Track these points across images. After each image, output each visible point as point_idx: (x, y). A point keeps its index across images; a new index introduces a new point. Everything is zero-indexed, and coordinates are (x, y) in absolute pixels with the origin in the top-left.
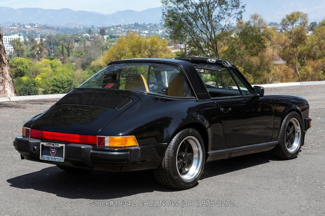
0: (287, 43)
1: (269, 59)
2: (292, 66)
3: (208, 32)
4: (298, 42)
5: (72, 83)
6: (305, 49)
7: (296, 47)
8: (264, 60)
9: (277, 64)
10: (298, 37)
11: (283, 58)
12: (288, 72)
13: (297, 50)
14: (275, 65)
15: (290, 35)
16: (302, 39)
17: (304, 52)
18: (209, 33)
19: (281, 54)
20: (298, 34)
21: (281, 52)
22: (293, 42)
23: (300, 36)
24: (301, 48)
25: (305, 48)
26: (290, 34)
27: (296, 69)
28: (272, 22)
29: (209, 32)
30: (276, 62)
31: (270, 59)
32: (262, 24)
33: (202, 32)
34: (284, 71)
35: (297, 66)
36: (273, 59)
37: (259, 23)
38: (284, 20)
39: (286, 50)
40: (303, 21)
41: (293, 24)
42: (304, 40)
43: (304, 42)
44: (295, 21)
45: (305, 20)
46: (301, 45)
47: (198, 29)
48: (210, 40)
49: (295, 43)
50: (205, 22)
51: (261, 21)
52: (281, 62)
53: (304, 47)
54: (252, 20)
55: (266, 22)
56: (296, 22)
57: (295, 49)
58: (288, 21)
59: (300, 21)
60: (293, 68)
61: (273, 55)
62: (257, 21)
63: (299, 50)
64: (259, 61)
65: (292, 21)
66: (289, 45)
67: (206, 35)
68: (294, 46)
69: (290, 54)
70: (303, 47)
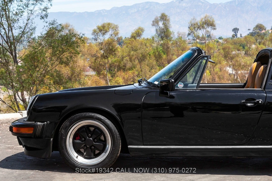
0: (98, 54)
1: (80, 70)
2: (103, 78)
4: (109, 53)
6: (116, 61)
7: (108, 58)
8: (75, 71)
9: (88, 75)
10: (109, 48)
11: (94, 69)
12: (99, 84)
13: (108, 61)
14: (87, 75)
15: (101, 46)
16: (113, 50)
17: (115, 63)
19: (92, 65)
20: (109, 45)
21: (92, 63)
22: (103, 54)
23: (111, 47)
24: (111, 59)
25: (116, 59)
27: (107, 80)
30: (87, 73)
31: (82, 69)
34: (96, 82)
35: (108, 77)
36: (84, 70)
38: (95, 31)
39: (97, 61)
40: (113, 32)
41: (104, 34)
42: (114, 51)
43: (115, 53)
44: (106, 32)
45: (116, 31)
46: (111, 56)
49: (106, 54)
52: (92, 73)
56: (107, 33)
57: (106, 61)
58: (99, 31)
59: (110, 32)
60: (104, 80)
61: (84, 66)
63: (110, 62)
64: (70, 72)
65: (103, 32)
66: (100, 56)
68: (104, 57)
69: (101, 65)
70: (113, 59)
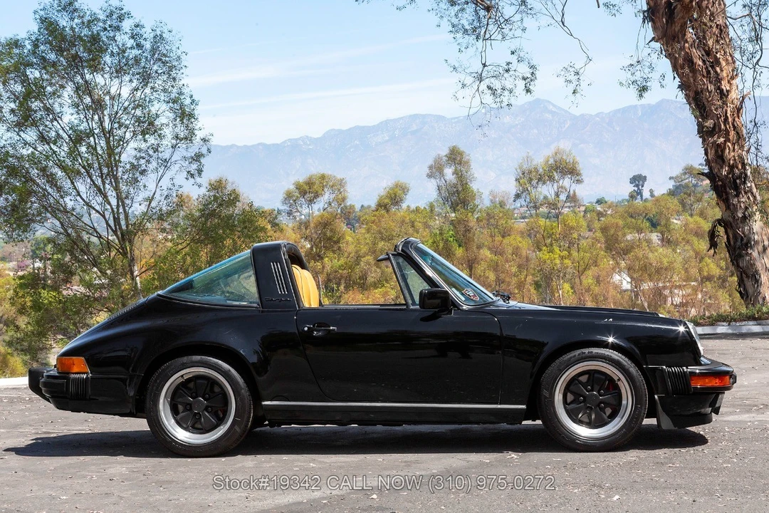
3: (109, 207)
4: (324, 247)
6: (342, 266)
7: (322, 258)
10: (325, 234)
13: (323, 267)
15: (304, 231)
16: (335, 239)
17: (340, 271)
18: (110, 210)
20: (324, 228)
22: (311, 248)
23: (329, 234)
24: (330, 262)
25: (342, 261)
26: (306, 229)
29: (112, 209)
33: (91, 209)
38: (289, 195)
40: (334, 195)
41: (311, 201)
42: (338, 242)
43: (339, 247)
44: (317, 195)
45: (341, 193)
46: (331, 254)
47: (78, 198)
48: (115, 232)
49: (318, 250)
50: (100, 180)
53: (338, 260)
56: (319, 199)
57: (319, 266)
58: (299, 196)
59: (327, 196)
63: (328, 268)
65: (309, 196)
67: (104, 216)
68: (315, 256)
70: (336, 261)
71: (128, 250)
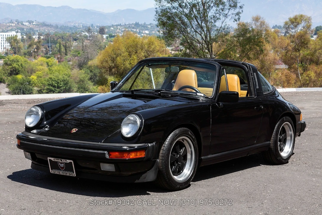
0: (290, 47)
1: (270, 63)
2: (294, 71)
4: (300, 46)
5: (68, 82)
6: (308, 54)
7: (299, 51)
8: (265, 64)
9: (278, 69)
10: (301, 41)
11: (285, 63)
12: (289, 77)
13: (300, 55)
14: (277, 69)
16: (305, 43)
17: (307, 56)
19: (283, 58)
20: (301, 38)
21: (283, 56)
22: (295, 46)
23: (303, 40)
24: (303, 52)
25: (308, 52)
26: (293, 38)
27: (298, 74)
28: (276, 25)
30: (277, 67)
31: (272, 63)
32: (264, 26)
34: (286, 76)
35: (299, 71)
36: (275, 63)
37: (261, 26)
38: (286, 23)
39: (288, 54)
40: (306, 24)
41: (296, 26)
42: (307, 44)
43: (307, 46)
44: (298, 24)
45: (309, 23)
46: (303, 49)
49: (298, 47)
51: (263, 23)
52: (283, 66)
54: (254, 22)
55: (269, 24)
56: (299, 25)
57: (298, 54)
58: (290, 23)
59: (303, 24)
60: (296, 73)
61: (275, 59)
62: (258, 24)
63: (302, 55)
64: (260, 65)
65: (295, 24)
66: (291, 49)
68: (297, 50)
69: (292, 58)
70: (306, 52)
71: (210, 48)
